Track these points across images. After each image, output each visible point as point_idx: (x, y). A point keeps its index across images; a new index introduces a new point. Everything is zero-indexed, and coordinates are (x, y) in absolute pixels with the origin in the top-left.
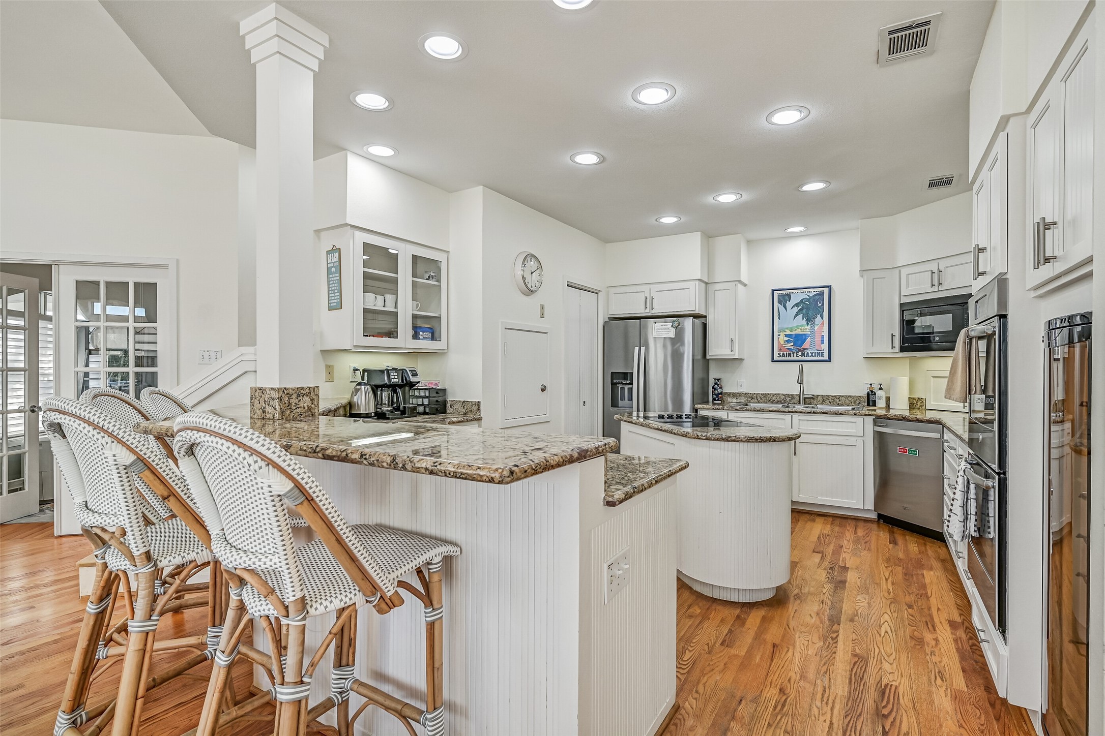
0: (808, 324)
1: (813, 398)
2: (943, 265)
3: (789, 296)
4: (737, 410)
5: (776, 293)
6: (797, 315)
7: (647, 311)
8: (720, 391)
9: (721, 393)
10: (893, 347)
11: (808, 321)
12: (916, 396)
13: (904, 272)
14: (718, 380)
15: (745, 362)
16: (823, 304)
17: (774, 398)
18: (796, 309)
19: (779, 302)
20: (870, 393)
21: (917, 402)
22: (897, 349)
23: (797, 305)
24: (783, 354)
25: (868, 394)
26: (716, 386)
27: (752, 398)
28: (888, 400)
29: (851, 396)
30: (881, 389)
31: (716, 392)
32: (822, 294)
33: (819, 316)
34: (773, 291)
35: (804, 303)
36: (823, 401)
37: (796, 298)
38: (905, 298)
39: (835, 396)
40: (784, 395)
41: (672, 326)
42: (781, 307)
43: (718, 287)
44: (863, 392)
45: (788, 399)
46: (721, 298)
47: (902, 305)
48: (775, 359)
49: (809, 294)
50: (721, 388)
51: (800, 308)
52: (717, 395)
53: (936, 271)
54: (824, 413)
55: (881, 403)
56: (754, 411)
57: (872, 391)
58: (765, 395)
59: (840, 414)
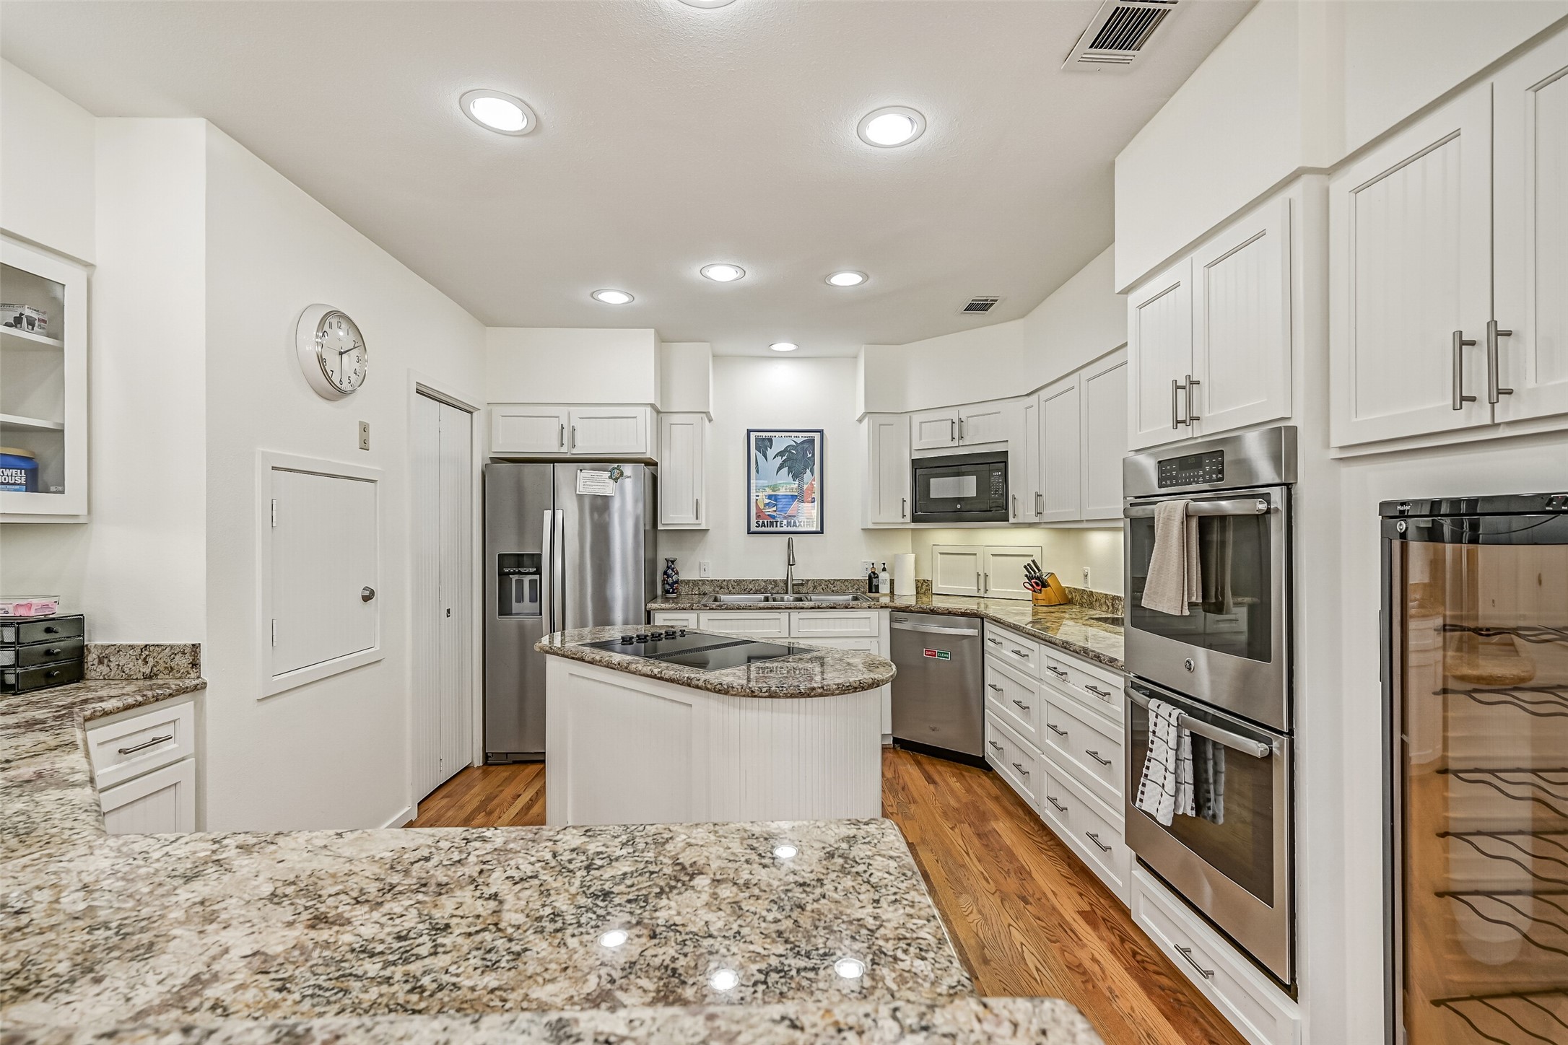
0: (794, 480)
1: (803, 583)
2: (964, 412)
3: (770, 440)
4: (712, 609)
5: (753, 435)
6: (779, 469)
7: (564, 449)
8: (675, 578)
9: (677, 582)
10: (904, 516)
11: (795, 477)
12: (921, 578)
13: (917, 419)
14: (673, 562)
15: (710, 535)
16: (813, 455)
17: (751, 586)
18: (779, 460)
19: (758, 448)
20: (873, 576)
21: (922, 585)
22: (908, 518)
23: (781, 454)
24: (763, 522)
25: (870, 576)
26: (670, 571)
27: (721, 588)
28: (892, 582)
29: (847, 580)
30: (884, 570)
31: (670, 580)
32: (812, 441)
33: (808, 471)
34: (749, 431)
35: (790, 452)
36: (815, 588)
37: (780, 444)
38: (916, 452)
39: (829, 581)
40: (765, 581)
41: (610, 477)
42: (760, 456)
43: (675, 419)
44: (862, 575)
45: (770, 587)
46: (680, 435)
47: (914, 462)
48: (754, 528)
49: (795, 439)
50: (677, 573)
51: (784, 458)
52: (672, 585)
53: (956, 420)
54: (831, 608)
55: (885, 589)
56: (738, 609)
57: (874, 573)
58: (739, 582)
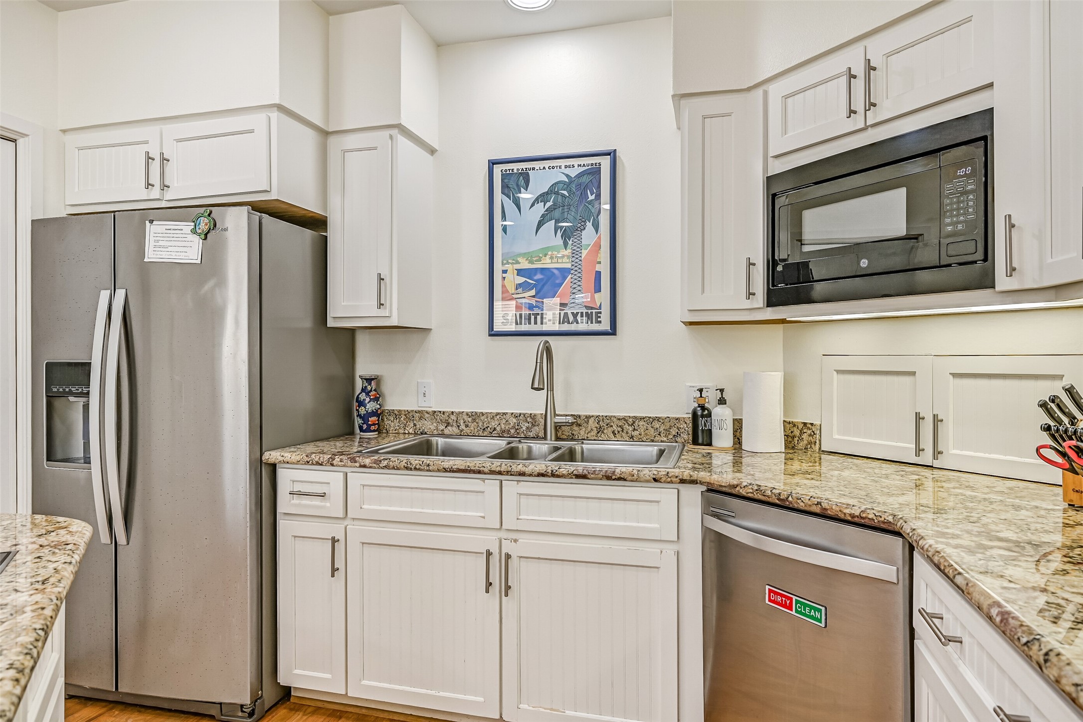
0: (566, 245)
1: (578, 421)
2: (876, 50)
3: (525, 176)
4: (365, 466)
5: (498, 170)
6: (540, 225)
7: (155, 193)
8: (371, 406)
9: (378, 410)
10: (750, 294)
11: (567, 235)
12: (799, 419)
13: (776, 90)
14: (370, 382)
15: (433, 336)
16: (598, 196)
17: (494, 424)
18: (540, 209)
19: (505, 188)
20: (699, 413)
21: (802, 433)
22: (760, 299)
23: (542, 198)
25: (694, 414)
26: (362, 397)
27: (448, 424)
28: (738, 425)
29: (658, 419)
30: (722, 401)
31: (362, 412)
32: (595, 171)
33: (589, 225)
34: (493, 163)
35: (557, 193)
36: (600, 430)
37: (542, 180)
38: (777, 162)
39: (625, 419)
41: (194, 231)
42: (509, 204)
43: (351, 141)
44: (683, 409)
45: (525, 426)
46: (357, 168)
47: (770, 180)
48: (497, 328)
49: (567, 171)
50: (378, 400)
51: (549, 204)
52: (364, 419)
53: (860, 71)
55: (723, 438)
56: (407, 468)
57: (703, 408)
58: (475, 416)
59: (620, 479)
